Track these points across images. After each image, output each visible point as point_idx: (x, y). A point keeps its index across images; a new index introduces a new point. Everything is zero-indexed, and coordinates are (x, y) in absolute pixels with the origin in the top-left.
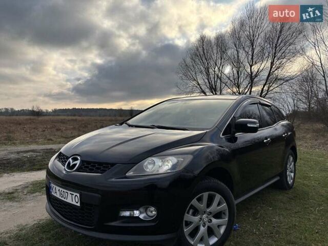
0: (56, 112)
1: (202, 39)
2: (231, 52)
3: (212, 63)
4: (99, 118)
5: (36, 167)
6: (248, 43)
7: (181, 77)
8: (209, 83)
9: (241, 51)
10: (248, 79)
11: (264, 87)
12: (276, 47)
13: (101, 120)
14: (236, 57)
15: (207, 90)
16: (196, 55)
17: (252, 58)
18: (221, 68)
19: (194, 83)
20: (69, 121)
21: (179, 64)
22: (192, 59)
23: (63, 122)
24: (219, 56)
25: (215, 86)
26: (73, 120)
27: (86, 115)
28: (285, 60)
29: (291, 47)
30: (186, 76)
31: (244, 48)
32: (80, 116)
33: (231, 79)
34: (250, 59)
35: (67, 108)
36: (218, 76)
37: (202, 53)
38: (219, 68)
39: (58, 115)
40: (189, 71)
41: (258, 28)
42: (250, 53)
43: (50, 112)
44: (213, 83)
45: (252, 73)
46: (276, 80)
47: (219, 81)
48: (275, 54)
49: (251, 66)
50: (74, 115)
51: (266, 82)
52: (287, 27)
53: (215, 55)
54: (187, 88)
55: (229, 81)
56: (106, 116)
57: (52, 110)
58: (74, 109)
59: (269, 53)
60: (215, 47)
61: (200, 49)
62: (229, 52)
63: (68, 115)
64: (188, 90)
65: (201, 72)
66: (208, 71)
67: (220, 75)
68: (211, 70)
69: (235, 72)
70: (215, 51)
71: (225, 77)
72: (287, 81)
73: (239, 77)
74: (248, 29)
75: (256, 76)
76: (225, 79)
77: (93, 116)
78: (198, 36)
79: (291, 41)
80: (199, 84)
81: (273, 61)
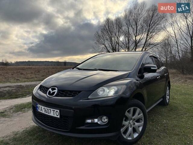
0: (17, 63)
1: (108, 20)
2: (124, 28)
3: (114, 34)
4: (45, 67)
5: (13, 96)
6: (134, 23)
7: (96, 42)
8: (112, 46)
9: (130, 28)
10: (134, 44)
11: (143, 48)
12: (149, 26)
13: (47, 68)
14: (127, 31)
15: (111, 50)
16: (104, 29)
17: (136, 32)
18: (118, 38)
19: (103, 46)
20: (27, 68)
21: (95, 35)
22: (102, 32)
23: (23, 69)
24: (117, 30)
25: (116, 48)
26: (29, 68)
27: (37, 65)
28: (154, 34)
29: (157, 26)
30: (98, 42)
31: (132, 26)
32: (33, 66)
33: (125, 44)
34: (135, 32)
35: (24, 61)
36: (117, 42)
37: (108, 28)
38: (117, 38)
39: (19, 65)
40: (100, 39)
41: (140, 14)
42: (135, 29)
43: (13, 63)
44: (114, 46)
45: (136, 41)
46: (149, 44)
47: (117, 45)
48: (149, 30)
49: (136, 37)
50: (30, 65)
51: (144, 46)
52: (156, 15)
53: (115, 30)
54: (99, 49)
55: (123, 45)
56: (49, 65)
57: (15, 62)
58: (29, 62)
59: (146, 29)
60: (115, 25)
61: (107, 26)
62: (123, 28)
63: (25, 65)
64: (100, 50)
65: (107, 40)
66: (111, 39)
67: (118, 42)
68: (113, 39)
69: (127, 40)
70: (115, 28)
71: (121, 43)
72: (156, 45)
73: (129, 43)
74: (134, 15)
75: (139, 42)
76: (121, 44)
77: (41, 66)
78: (105, 19)
79: (158, 23)
80: (106, 47)
81: (148, 34)
